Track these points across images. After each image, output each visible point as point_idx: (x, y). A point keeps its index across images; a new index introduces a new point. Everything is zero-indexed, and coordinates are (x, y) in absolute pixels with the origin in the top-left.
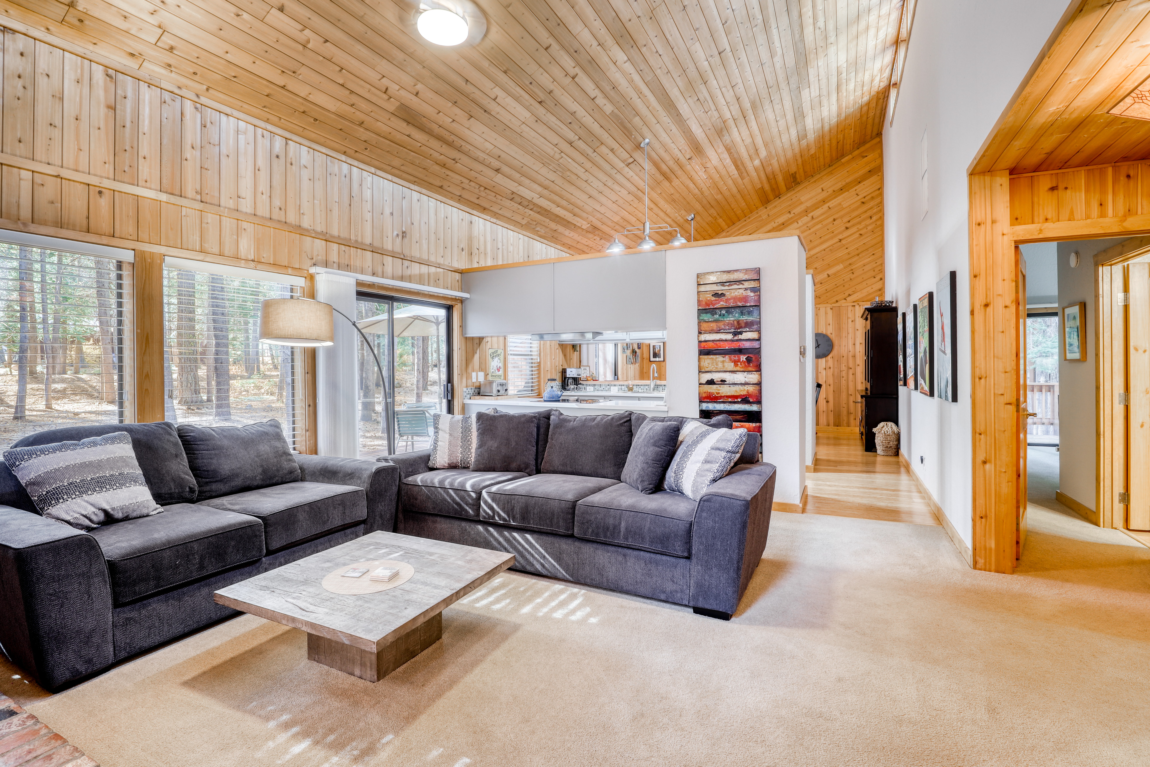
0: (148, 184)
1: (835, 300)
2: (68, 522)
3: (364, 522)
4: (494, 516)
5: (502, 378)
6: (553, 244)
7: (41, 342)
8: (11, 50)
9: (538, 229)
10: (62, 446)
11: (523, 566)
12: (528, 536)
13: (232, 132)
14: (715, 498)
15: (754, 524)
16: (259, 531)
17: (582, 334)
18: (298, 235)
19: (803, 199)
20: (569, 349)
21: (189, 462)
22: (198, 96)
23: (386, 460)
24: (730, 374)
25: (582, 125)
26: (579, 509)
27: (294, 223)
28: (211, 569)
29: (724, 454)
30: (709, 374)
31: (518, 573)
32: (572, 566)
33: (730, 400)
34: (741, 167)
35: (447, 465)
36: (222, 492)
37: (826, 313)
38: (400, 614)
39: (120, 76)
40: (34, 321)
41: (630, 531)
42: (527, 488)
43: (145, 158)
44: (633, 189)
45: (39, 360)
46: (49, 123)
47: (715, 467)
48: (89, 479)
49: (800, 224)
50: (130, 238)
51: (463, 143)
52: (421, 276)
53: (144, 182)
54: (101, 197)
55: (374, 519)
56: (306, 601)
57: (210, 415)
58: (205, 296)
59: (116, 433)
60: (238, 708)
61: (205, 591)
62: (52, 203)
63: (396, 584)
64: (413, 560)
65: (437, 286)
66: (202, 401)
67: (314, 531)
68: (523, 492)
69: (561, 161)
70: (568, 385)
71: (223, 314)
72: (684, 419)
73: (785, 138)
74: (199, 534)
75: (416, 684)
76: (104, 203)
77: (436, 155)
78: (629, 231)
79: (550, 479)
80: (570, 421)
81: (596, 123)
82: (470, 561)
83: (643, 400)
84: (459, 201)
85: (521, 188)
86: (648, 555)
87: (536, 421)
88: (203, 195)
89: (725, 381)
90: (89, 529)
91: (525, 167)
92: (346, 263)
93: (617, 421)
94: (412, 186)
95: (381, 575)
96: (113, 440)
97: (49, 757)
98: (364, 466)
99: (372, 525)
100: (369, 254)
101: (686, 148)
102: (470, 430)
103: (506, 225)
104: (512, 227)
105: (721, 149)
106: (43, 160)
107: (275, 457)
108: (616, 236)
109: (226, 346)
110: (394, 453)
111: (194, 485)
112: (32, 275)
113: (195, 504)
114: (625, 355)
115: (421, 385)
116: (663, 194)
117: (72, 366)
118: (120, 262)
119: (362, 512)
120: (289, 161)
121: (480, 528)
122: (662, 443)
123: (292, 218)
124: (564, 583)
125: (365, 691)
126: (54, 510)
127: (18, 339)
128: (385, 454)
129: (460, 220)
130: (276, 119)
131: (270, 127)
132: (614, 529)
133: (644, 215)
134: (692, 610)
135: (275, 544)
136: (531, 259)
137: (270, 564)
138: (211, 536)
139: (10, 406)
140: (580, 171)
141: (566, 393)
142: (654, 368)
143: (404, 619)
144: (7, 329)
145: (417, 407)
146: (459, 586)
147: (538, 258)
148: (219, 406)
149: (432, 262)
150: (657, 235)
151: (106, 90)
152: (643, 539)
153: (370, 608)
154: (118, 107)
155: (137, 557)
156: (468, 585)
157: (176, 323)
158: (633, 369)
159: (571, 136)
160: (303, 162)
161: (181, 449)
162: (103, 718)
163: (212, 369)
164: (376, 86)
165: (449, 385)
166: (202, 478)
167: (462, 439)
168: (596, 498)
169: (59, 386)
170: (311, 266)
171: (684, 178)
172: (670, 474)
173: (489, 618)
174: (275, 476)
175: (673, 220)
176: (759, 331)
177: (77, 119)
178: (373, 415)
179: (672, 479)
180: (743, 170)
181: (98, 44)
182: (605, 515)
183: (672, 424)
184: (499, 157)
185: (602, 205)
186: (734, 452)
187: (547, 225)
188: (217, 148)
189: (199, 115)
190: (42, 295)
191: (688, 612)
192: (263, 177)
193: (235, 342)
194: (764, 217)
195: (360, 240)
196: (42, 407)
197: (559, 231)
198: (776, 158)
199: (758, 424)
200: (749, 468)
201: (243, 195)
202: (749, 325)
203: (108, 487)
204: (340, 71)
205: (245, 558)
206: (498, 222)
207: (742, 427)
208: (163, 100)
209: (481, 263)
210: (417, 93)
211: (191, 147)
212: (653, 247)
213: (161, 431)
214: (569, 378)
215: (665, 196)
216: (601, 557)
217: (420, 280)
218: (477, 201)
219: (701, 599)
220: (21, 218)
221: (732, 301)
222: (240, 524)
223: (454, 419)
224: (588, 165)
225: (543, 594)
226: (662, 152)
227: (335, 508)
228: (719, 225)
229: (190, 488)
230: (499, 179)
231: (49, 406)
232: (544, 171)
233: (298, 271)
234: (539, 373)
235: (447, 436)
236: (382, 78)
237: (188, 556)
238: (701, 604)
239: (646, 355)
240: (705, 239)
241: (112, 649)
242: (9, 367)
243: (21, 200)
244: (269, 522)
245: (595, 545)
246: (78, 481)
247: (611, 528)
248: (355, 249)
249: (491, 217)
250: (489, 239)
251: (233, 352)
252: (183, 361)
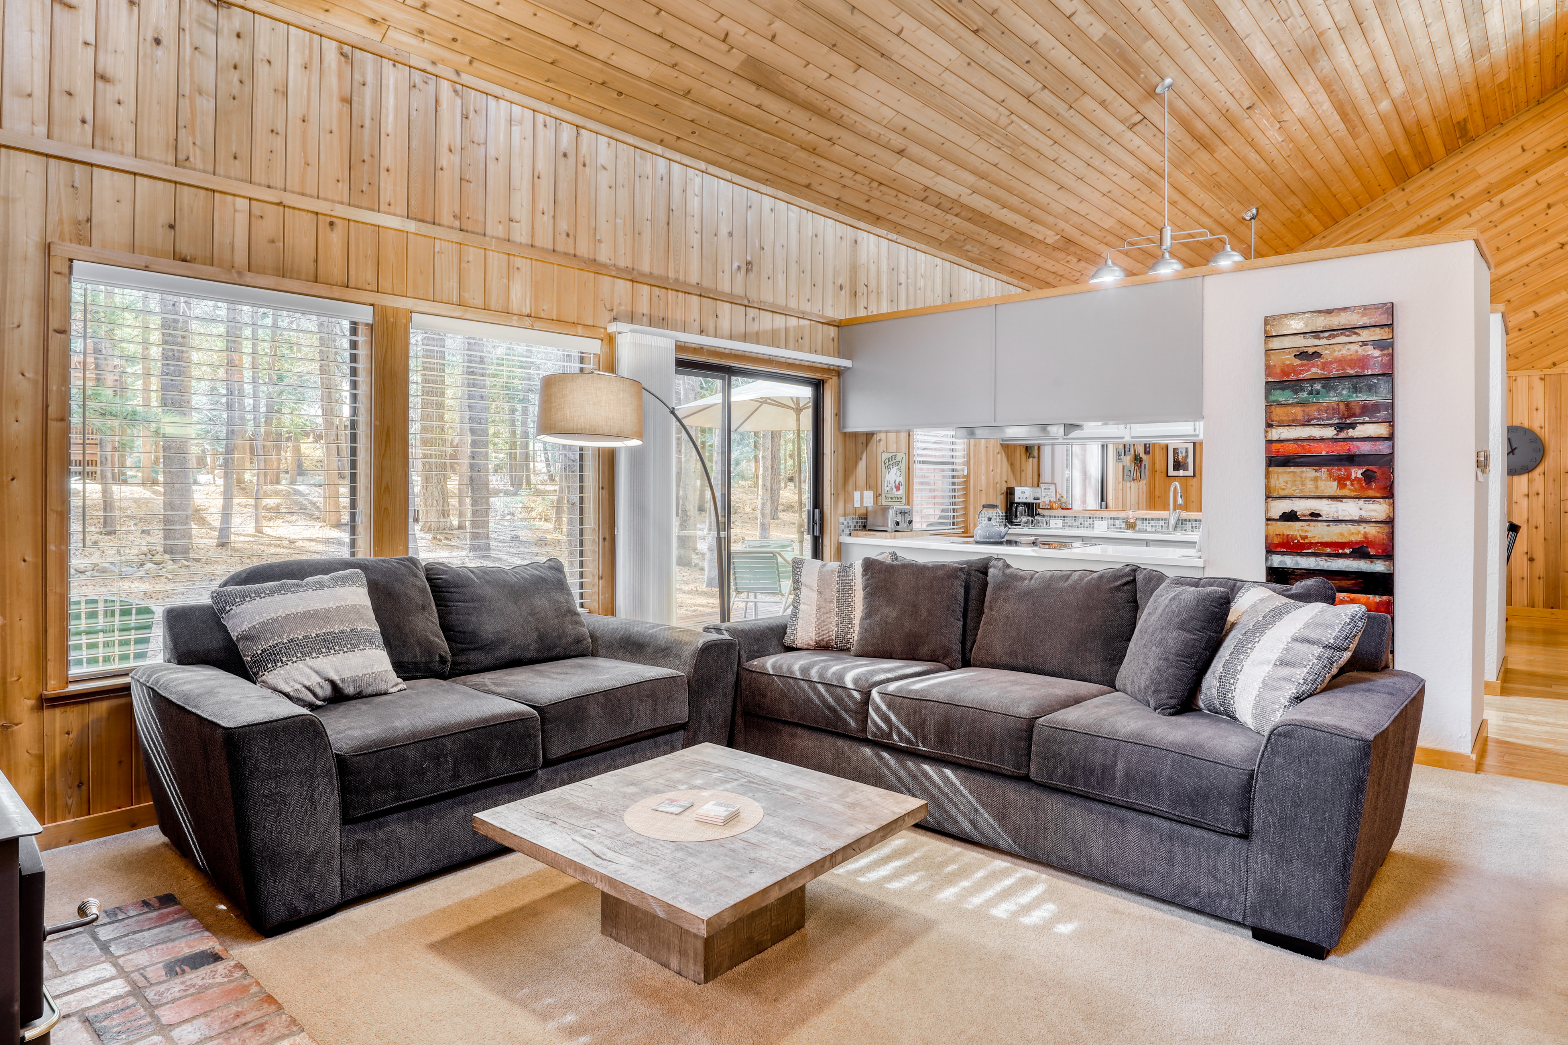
0: (392, 209)
1: (1549, 362)
2: (287, 695)
3: (683, 727)
4: (890, 736)
5: (903, 501)
6: (993, 273)
7: (251, 439)
8: (226, 31)
9: (968, 247)
10: (282, 586)
11: (938, 823)
12: (948, 772)
13: (503, 123)
14: (1300, 731)
15: (1379, 785)
16: (534, 728)
17: (1044, 427)
18: (593, 274)
19: (1481, 169)
20: (1019, 454)
21: (440, 618)
22: (458, 73)
23: (718, 630)
24: (1330, 502)
25: (1049, 64)
26: (1040, 732)
27: (586, 256)
28: (467, 781)
29: (1318, 650)
30: (1286, 501)
31: (929, 834)
32: (1025, 830)
33: (1328, 550)
34: (1352, 116)
35: (813, 643)
36: (483, 665)
37: (1531, 388)
38: (742, 881)
39: (358, 54)
40: (242, 409)
41: (1134, 779)
42: (949, 690)
43: (388, 170)
44: (1141, 168)
45: (247, 464)
46: (270, 129)
47: (1301, 673)
48: (313, 635)
49: (1475, 215)
50: (368, 287)
51: (845, 112)
52: (774, 332)
53: (387, 206)
54: (332, 230)
55: (700, 723)
56: (601, 843)
57: (463, 548)
58: (459, 370)
59: (348, 571)
60: (503, 993)
61: (460, 811)
62: (273, 242)
63: (735, 831)
64: (761, 794)
65: (800, 349)
66: (451, 529)
67: (613, 735)
68: (941, 697)
69: (1010, 128)
70: (1016, 516)
71: (482, 397)
72: (1239, 583)
73: (1444, 56)
74: (453, 726)
75: (764, 996)
76: (336, 238)
77: (801, 134)
78: (1130, 244)
79: (987, 677)
80: (1023, 579)
81: (1074, 58)
82: (853, 806)
83: (1155, 546)
84: (836, 208)
85: (940, 179)
86: (1167, 824)
87: (963, 577)
88: (464, 219)
89: (1319, 515)
90: (313, 707)
91: (948, 144)
92: (661, 316)
93: (1109, 582)
94: (763, 188)
95: (712, 814)
96: (343, 582)
97: (261, 1027)
98: (685, 638)
99: (695, 732)
100: (695, 299)
101: (1244, 88)
102: (851, 588)
103: (914, 244)
104: (923, 247)
105: (1313, 85)
106: (263, 182)
107: (556, 617)
108: (1109, 254)
109: (486, 445)
110: (728, 620)
111: (446, 652)
112: (241, 344)
113: (447, 681)
114: (1120, 465)
115: (768, 511)
116: (1198, 175)
117: (287, 473)
118: (355, 323)
119: (680, 711)
120: (581, 160)
121: (868, 751)
122: (1195, 624)
123: (584, 249)
124: (1009, 858)
125: (687, 996)
126: (270, 677)
127: (223, 435)
128: (716, 620)
129: (838, 240)
130: (563, 98)
131: (555, 111)
132: (1103, 772)
133: (1160, 213)
134: (1250, 933)
135: (557, 750)
136: (955, 300)
137: (548, 780)
138: (469, 730)
139: (213, 529)
140: (1044, 144)
141: (1015, 530)
142: (1175, 488)
143: (749, 889)
144: (210, 420)
145: (761, 547)
146: (836, 844)
147: (965, 297)
148: (475, 536)
149: (792, 310)
150: (1184, 250)
151: (340, 76)
152: (1157, 795)
153: (696, 865)
154: (354, 98)
155: (374, 752)
156: (849, 845)
157: (420, 411)
158: (1136, 490)
159: (1028, 84)
160: (602, 160)
161: (429, 598)
162: (327, 981)
163: (466, 480)
164: (711, 32)
165: (817, 511)
166: (456, 642)
167: (838, 601)
168: (1071, 716)
169: (272, 502)
170: (610, 322)
171: (1239, 144)
172: (1210, 683)
173: (882, 904)
174: (556, 646)
175: (1215, 220)
176: (1390, 422)
177: (304, 121)
178: (694, 556)
179: (1214, 692)
180: (1357, 122)
181: (331, 10)
182: (1086, 747)
183: (1216, 592)
184: (905, 129)
185: (1082, 200)
186: (1337, 649)
187: (983, 239)
188: (483, 147)
189: (459, 101)
190: (254, 372)
191: (1242, 936)
192: (545, 186)
193: (497, 440)
194: (1399, 207)
195: (682, 278)
196: (252, 531)
197: (1004, 249)
198: (1425, 95)
199: (1385, 598)
200: (1369, 680)
201: (516, 216)
202: (1368, 410)
203: (337, 648)
204: (658, 13)
205: (515, 768)
206: (900, 239)
207: (1352, 601)
208: (412, 84)
209: (870, 309)
210: (774, 37)
211: (448, 151)
212: (1178, 271)
213: (404, 571)
214: (1018, 503)
215: (1201, 178)
216: (1079, 821)
217: (773, 339)
218: (865, 206)
219: (1268, 914)
220: (236, 265)
221: (1335, 365)
222: (509, 715)
223: (825, 569)
224: (1059, 132)
225: (973, 873)
226: (1197, 100)
227: (642, 701)
228: (1307, 226)
229: (441, 657)
230: (903, 166)
231: (259, 530)
232: (980, 148)
233: (590, 329)
234: (966, 495)
235: (814, 595)
236: (720, 18)
237: (438, 758)
238: (1268, 923)
239: (1160, 465)
240: (1277, 253)
241: (338, 883)
242: (212, 473)
243: (236, 240)
244: (548, 715)
245: (1068, 799)
246: (300, 637)
247: (1098, 771)
248: (674, 292)
249: (889, 230)
250: (884, 267)
251: (494, 455)
252: (427, 467)
